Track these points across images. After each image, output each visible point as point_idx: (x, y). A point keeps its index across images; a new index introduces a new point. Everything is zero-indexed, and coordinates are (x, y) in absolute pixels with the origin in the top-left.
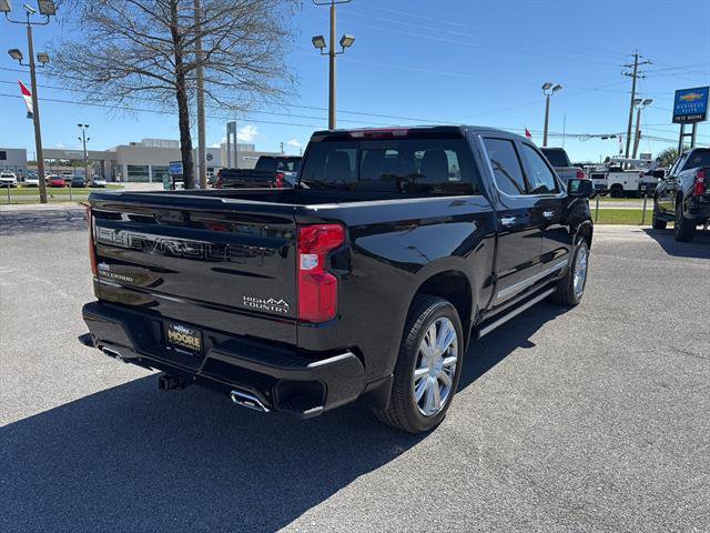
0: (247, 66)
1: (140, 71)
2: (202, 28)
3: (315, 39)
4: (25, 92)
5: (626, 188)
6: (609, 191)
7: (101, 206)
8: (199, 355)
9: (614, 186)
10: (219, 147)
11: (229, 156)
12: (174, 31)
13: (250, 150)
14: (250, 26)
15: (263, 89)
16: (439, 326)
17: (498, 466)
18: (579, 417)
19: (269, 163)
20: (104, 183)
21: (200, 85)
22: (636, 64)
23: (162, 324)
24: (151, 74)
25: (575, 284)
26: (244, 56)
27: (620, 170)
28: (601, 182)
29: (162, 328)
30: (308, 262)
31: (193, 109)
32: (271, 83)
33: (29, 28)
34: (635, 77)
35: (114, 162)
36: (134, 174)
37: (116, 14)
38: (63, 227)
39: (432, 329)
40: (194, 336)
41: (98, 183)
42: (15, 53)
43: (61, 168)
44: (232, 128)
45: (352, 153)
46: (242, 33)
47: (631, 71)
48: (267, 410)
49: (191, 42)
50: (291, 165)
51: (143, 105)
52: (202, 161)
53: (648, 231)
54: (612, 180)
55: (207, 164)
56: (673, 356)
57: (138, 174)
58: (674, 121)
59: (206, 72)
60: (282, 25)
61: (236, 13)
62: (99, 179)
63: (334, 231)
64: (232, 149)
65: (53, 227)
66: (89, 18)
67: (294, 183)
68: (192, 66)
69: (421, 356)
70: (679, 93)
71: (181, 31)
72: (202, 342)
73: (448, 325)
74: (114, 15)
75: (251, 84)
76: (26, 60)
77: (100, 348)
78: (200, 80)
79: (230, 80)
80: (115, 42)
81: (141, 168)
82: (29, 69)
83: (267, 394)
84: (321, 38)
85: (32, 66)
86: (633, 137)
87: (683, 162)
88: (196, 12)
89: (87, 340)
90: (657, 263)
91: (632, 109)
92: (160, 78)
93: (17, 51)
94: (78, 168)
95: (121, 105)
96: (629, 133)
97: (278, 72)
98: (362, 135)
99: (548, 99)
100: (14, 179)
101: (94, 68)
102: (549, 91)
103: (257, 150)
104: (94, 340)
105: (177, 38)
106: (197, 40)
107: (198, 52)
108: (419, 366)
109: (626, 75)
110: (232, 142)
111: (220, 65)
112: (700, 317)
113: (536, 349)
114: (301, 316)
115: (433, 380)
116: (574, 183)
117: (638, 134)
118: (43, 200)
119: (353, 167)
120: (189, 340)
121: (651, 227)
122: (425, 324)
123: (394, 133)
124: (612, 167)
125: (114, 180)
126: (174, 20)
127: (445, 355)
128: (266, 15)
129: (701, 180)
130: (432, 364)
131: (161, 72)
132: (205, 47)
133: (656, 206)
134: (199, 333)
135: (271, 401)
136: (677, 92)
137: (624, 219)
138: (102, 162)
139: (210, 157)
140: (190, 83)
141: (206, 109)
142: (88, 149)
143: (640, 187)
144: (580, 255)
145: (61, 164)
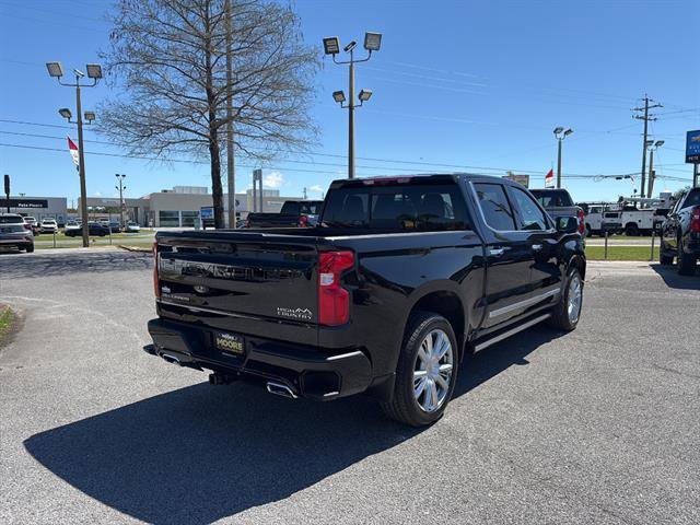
0: (273, 120)
1: (177, 127)
2: (234, 88)
3: (335, 94)
4: (72, 146)
5: (640, 226)
6: (623, 230)
7: (165, 242)
8: (241, 357)
9: (628, 224)
10: (245, 193)
11: (255, 201)
12: (209, 91)
13: (273, 195)
14: (277, 85)
15: (288, 140)
16: (435, 338)
17: (483, 450)
18: (559, 417)
19: (294, 208)
20: (137, 228)
21: (230, 137)
22: (647, 108)
23: (211, 333)
24: (186, 129)
25: (570, 311)
26: (271, 111)
27: (634, 209)
28: (616, 220)
29: (212, 336)
30: (327, 279)
31: (224, 159)
32: (295, 134)
33: (78, 90)
34: (646, 120)
35: (147, 208)
36: (165, 219)
37: (158, 77)
38: (107, 268)
39: (429, 338)
40: (238, 341)
41: (132, 228)
42: (65, 112)
43: (97, 215)
44: (258, 175)
45: (365, 198)
46: (270, 91)
47: (642, 114)
48: (295, 396)
49: (223, 100)
50: (313, 209)
51: (179, 157)
52: (231, 206)
53: (654, 267)
54: (626, 218)
55: (236, 209)
56: (654, 372)
57: (169, 219)
58: (688, 161)
59: (237, 126)
60: (305, 83)
61: (264, 74)
62: (134, 225)
63: (347, 256)
64: (258, 195)
65: (99, 268)
66: (135, 82)
67: (316, 224)
68: (223, 122)
69: (419, 361)
70: (690, 135)
71: (214, 91)
72: (244, 346)
73: (443, 336)
74: (156, 78)
75: (277, 136)
76: (74, 118)
77: (161, 355)
78: (230, 133)
79: (257, 132)
80: (157, 102)
81: (171, 214)
82: (76, 126)
83: (296, 382)
84: (341, 93)
85: (80, 123)
86: (647, 176)
87: (683, 200)
88: (229, 74)
89: (150, 350)
90: (654, 295)
91: (645, 150)
92: (196, 132)
93: (67, 110)
94: (113, 215)
95: (160, 157)
96: (643, 173)
97: (302, 125)
98: (373, 182)
99: (560, 143)
100: (55, 226)
101: (138, 125)
102: (561, 135)
103: (281, 195)
104: (157, 349)
105: (211, 97)
106: (229, 98)
107: (229, 109)
108: (418, 369)
109: (637, 117)
110: (258, 188)
111: (248, 120)
112: (686, 340)
113: (530, 366)
114: (322, 321)
115: (431, 382)
116: (562, 220)
117: (653, 175)
118: (86, 245)
119: (366, 210)
120: (234, 345)
121: (659, 263)
122: (423, 334)
123: (399, 181)
124: (625, 206)
125: (146, 226)
126: (210, 81)
127: (442, 362)
128: (291, 74)
129: (697, 217)
130: (430, 369)
131: (197, 127)
132: (236, 104)
133: (662, 242)
134: (241, 339)
135: (298, 389)
136: (689, 133)
137: (635, 255)
138: (136, 208)
139: (238, 203)
140: (222, 136)
141: (235, 158)
142: (124, 197)
143: (654, 225)
144: (573, 284)
145: (98, 211)
